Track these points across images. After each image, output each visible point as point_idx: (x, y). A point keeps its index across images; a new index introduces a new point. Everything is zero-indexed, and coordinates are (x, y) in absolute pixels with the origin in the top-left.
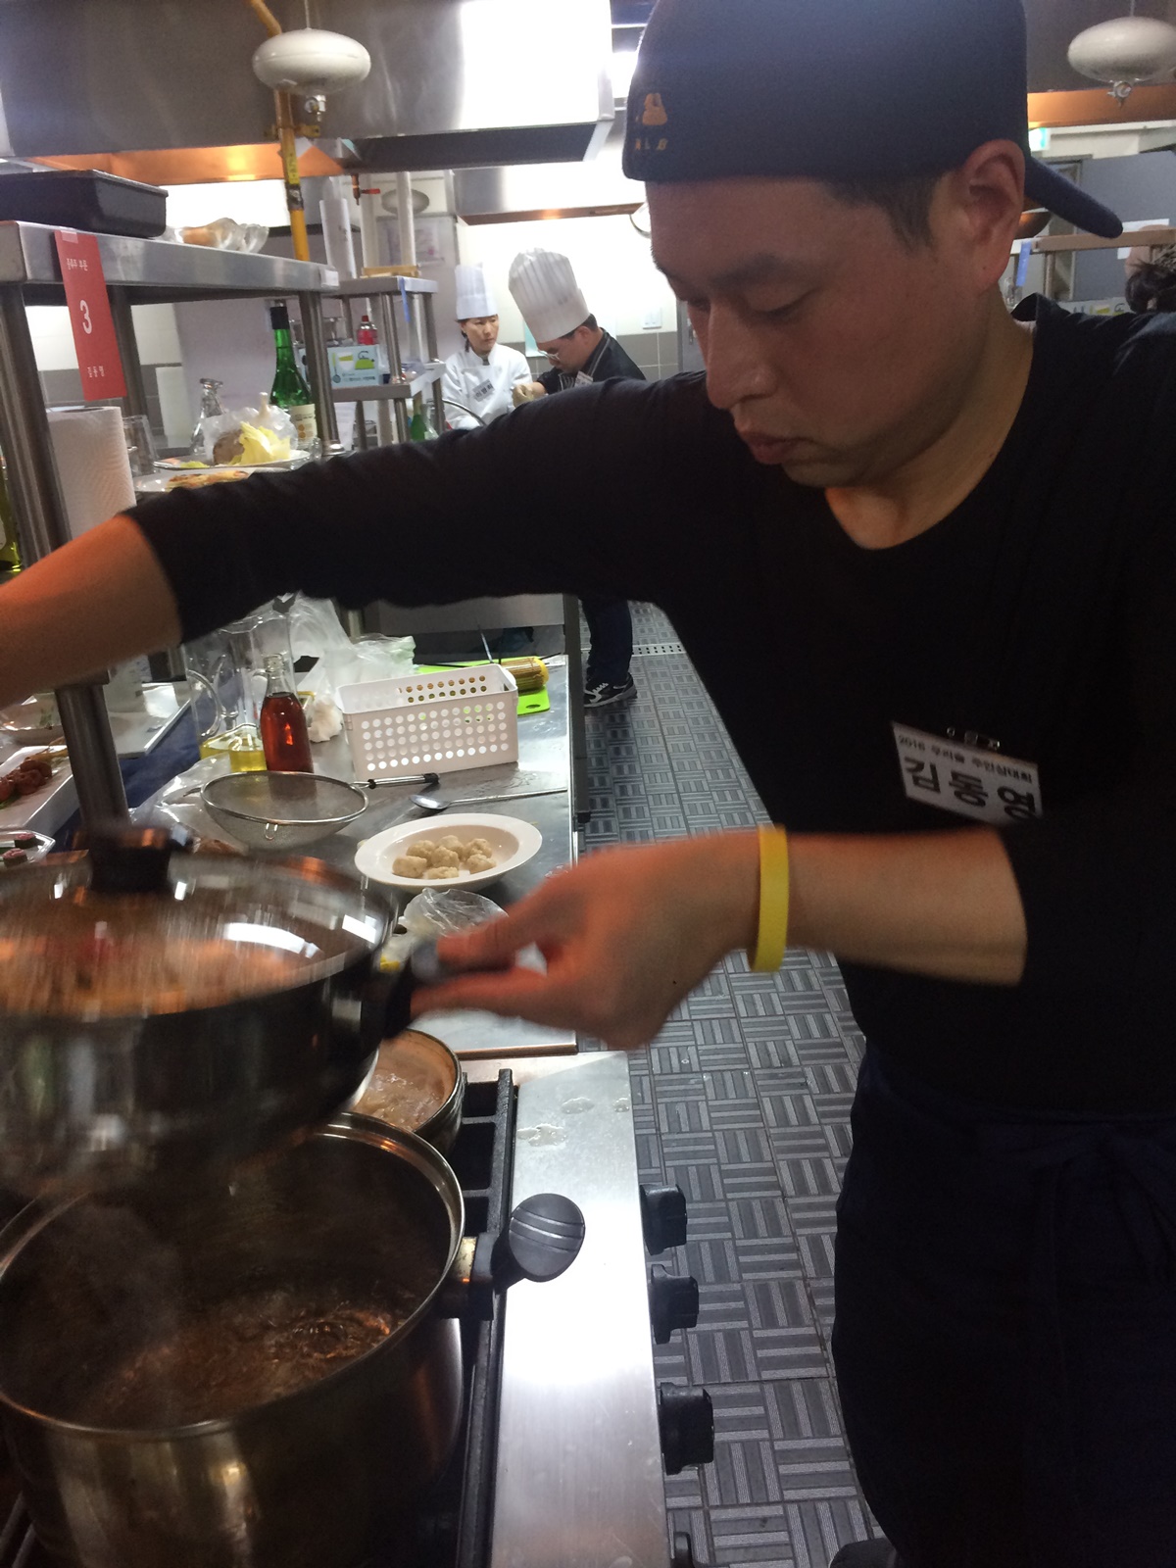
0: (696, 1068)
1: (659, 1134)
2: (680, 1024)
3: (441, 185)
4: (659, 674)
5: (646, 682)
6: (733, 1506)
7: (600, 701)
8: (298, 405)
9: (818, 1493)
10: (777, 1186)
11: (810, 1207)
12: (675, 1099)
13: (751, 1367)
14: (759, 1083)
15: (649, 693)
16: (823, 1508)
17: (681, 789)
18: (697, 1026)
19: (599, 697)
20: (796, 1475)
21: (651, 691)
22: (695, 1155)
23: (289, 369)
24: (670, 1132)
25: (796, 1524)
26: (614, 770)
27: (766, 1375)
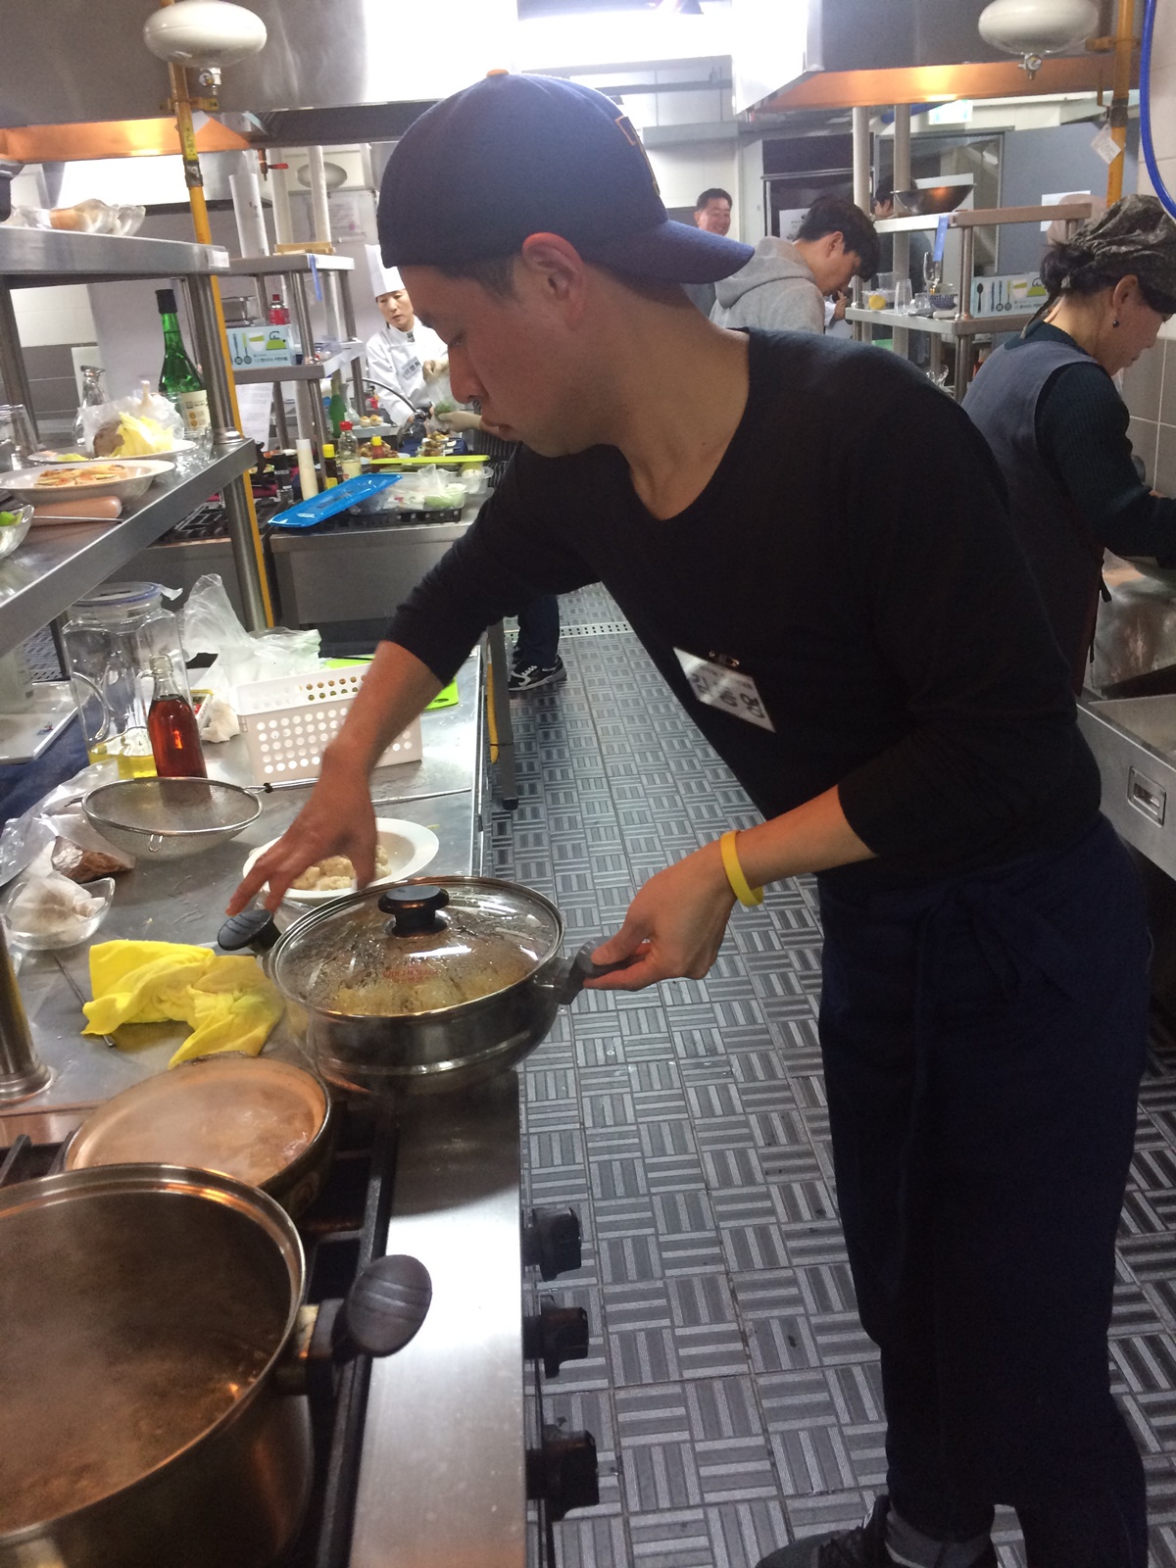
0: (621, 1059)
1: (583, 1129)
2: (605, 1014)
3: (358, 157)
4: (589, 656)
5: (575, 664)
6: (654, 1512)
7: (529, 683)
8: (188, 391)
9: (738, 1494)
10: (701, 1178)
11: (733, 1199)
12: (600, 1092)
13: (673, 1367)
14: (685, 1073)
15: (579, 676)
16: (743, 1510)
17: (610, 773)
18: (623, 1016)
19: (528, 680)
20: (715, 1477)
21: (581, 673)
22: (619, 1149)
23: (178, 354)
24: (594, 1127)
25: (716, 1528)
26: (543, 755)
27: (688, 1374)
